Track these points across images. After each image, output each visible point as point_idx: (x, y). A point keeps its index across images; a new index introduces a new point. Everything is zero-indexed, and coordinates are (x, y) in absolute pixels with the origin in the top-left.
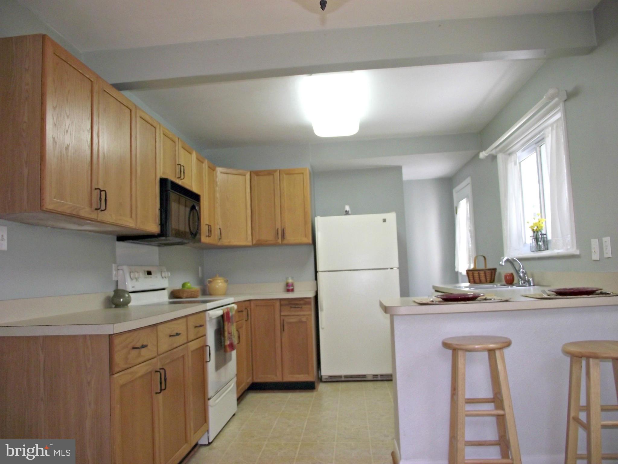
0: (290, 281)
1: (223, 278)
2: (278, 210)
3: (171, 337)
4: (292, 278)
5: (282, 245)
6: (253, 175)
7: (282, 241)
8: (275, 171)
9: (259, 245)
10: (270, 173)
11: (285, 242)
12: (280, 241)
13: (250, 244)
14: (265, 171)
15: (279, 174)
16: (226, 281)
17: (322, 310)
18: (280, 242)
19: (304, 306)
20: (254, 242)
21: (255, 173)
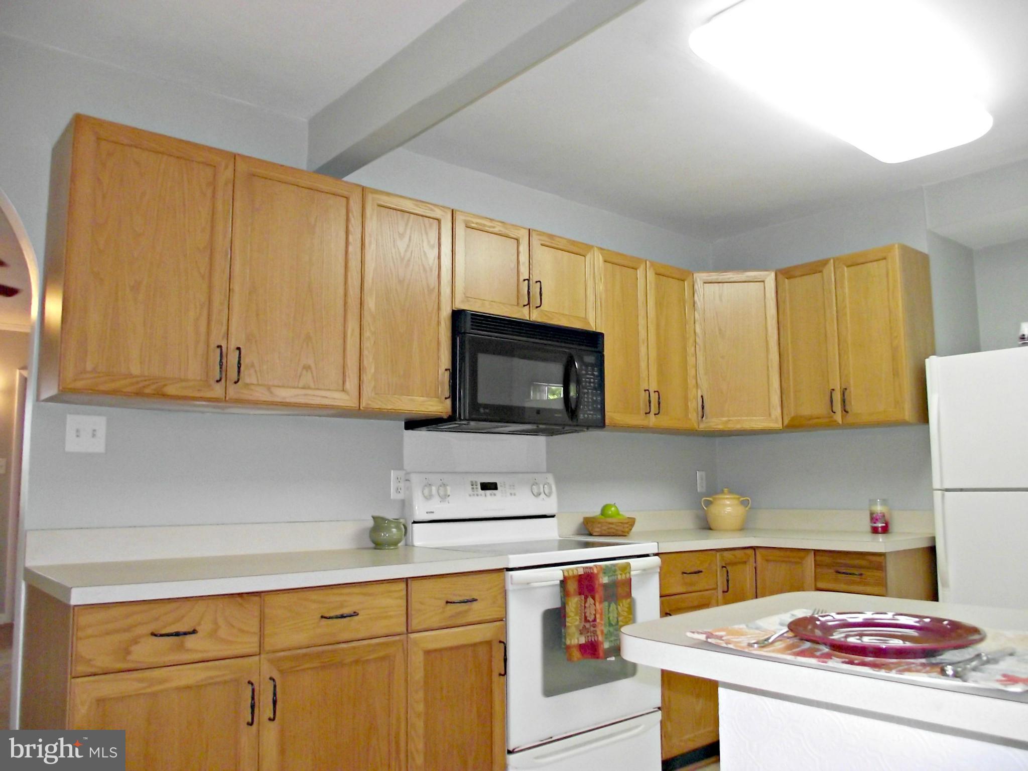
0: (879, 509)
1: (737, 496)
2: (834, 351)
3: (324, 619)
4: (884, 502)
5: (845, 426)
6: (780, 276)
7: (842, 417)
8: (825, 262)
9: (795, 425)
10: (816, 268)
11: (850, 419)
12: (838, 417)
13: (778, 425)
14: (802, 266)
15: (832, 268)
16: (744, 503)
17: (946, 585)
18: (840, 422)
19: (867, 573)
20: (786, 422)
21: (785, 274)
